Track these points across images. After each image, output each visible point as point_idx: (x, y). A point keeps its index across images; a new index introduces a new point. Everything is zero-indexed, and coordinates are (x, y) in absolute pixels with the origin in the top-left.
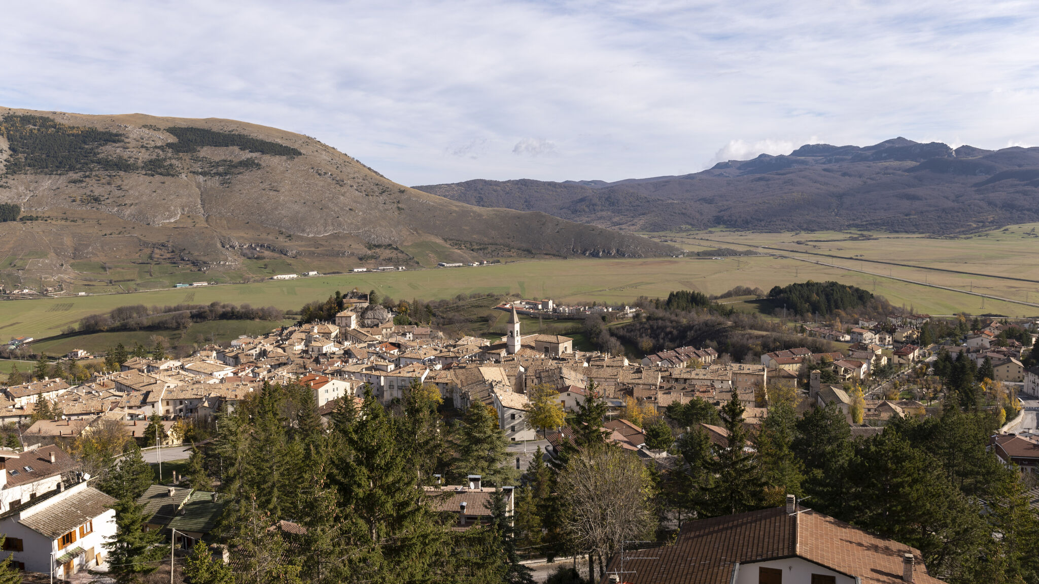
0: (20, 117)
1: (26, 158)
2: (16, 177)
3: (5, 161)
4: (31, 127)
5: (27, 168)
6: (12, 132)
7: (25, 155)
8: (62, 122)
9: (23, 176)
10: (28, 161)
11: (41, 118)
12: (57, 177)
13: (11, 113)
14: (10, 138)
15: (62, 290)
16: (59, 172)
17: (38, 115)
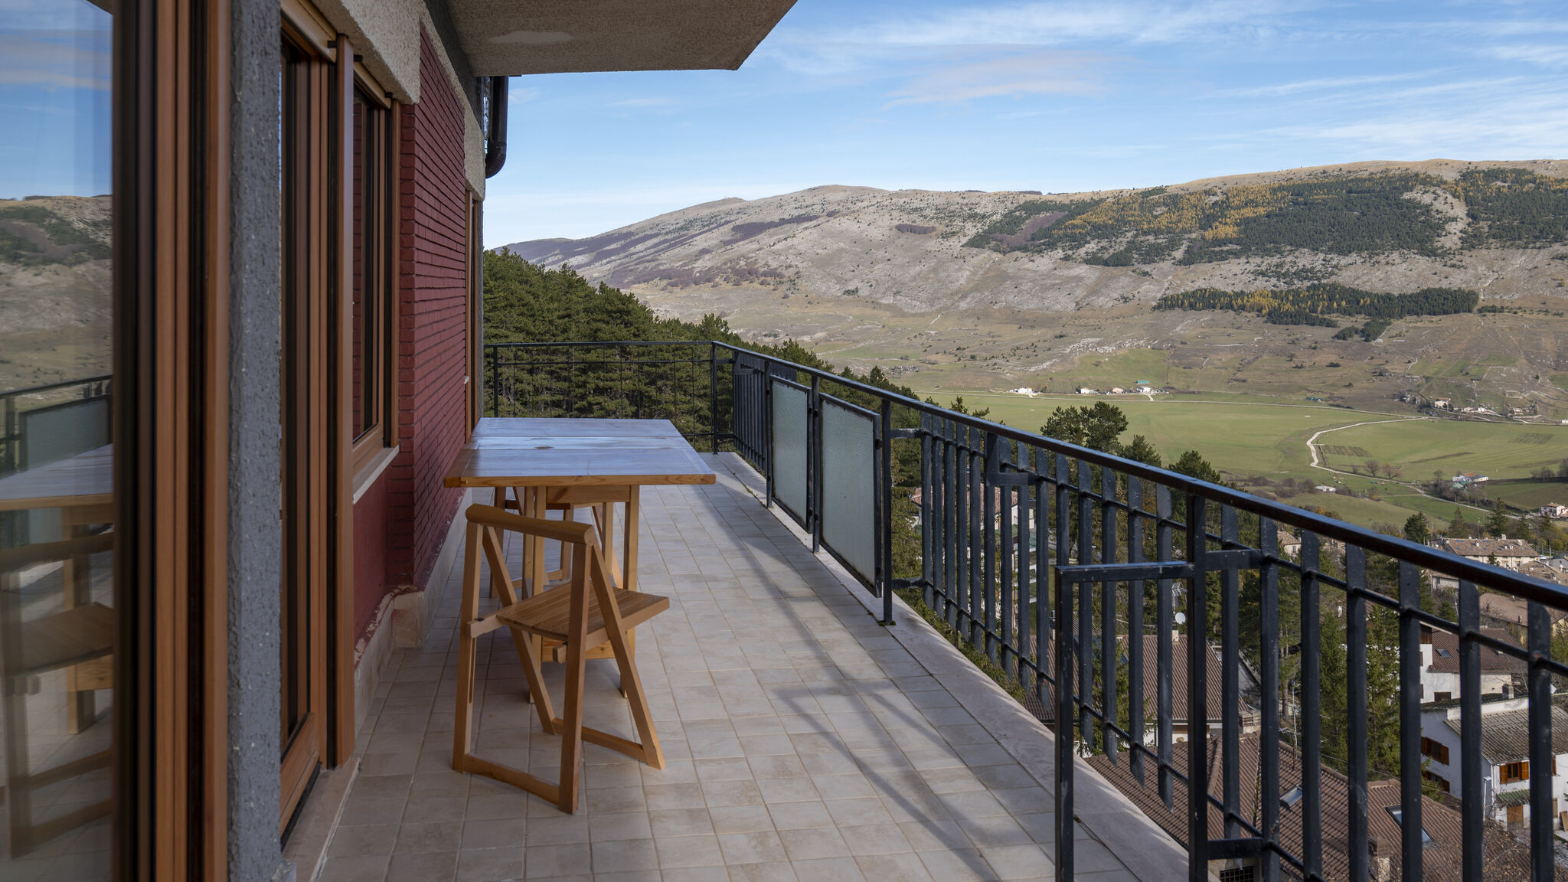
0: (1484, 171)
1: (1490, 227)
2: (1474, 252)
3: (1461, 231)
4: (1499, 183)
5: (1491, 240)
6: (1471, 194)
7: (1489, 223)
8: (1545, 173)
9: (1484, 252)
10: (1493, 231)
11: (1514, 171)
12: (1535, 251)
13: (1472, 167)
14: (1469, 202)
15: (1535, 413)
16: (1538, 244)
17: (1510, 167)
